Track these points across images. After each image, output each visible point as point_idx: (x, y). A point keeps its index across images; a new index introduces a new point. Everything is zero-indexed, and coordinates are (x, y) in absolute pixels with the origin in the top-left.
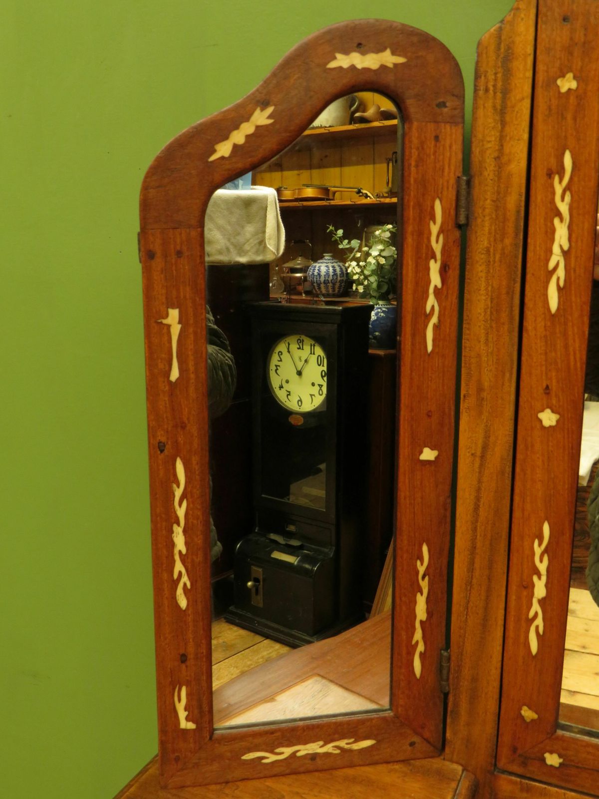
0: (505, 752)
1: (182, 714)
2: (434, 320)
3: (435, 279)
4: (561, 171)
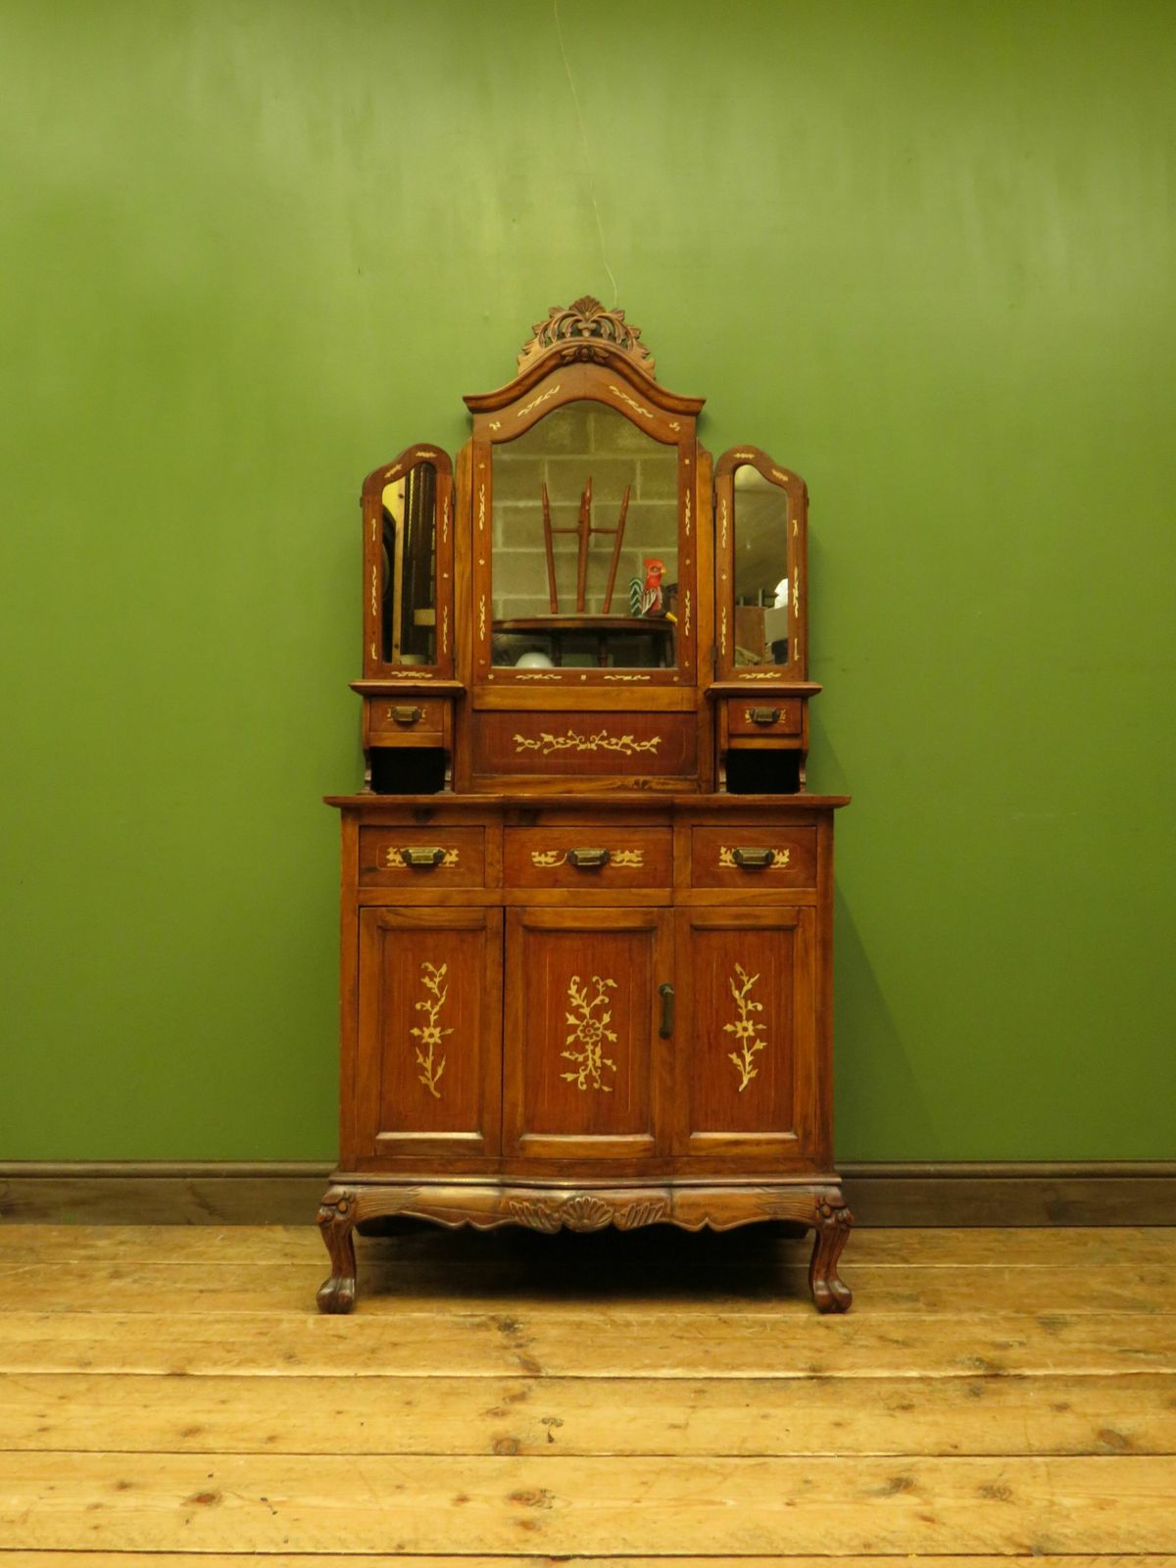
0: (475, 678)
1: (373, 654)
2: (446, 532)
3: (446, 520)
4: (482, 490)
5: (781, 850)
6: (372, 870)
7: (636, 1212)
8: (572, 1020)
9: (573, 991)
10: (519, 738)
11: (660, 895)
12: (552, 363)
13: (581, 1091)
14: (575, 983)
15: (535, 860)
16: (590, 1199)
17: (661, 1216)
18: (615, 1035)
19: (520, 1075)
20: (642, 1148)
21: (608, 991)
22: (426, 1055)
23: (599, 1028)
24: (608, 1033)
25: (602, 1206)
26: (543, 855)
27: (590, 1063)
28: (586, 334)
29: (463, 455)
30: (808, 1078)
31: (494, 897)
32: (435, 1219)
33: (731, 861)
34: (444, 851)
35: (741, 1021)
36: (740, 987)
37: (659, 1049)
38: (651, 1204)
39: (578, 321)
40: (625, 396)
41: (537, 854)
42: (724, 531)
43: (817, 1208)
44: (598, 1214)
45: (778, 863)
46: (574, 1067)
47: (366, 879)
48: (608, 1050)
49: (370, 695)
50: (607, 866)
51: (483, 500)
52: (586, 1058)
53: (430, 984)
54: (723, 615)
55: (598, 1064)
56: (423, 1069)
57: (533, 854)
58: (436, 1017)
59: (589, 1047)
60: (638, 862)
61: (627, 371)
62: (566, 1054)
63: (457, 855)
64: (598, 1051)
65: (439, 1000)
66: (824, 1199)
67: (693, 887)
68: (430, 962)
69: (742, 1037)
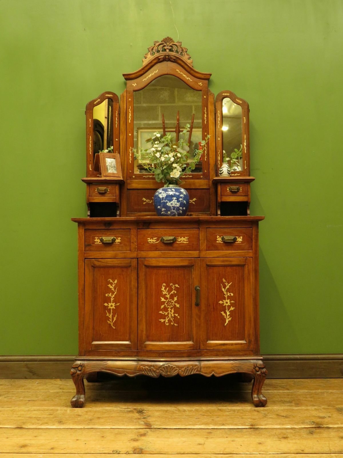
0: (128, 177)
1: (90, 168)
2: (117, 124)
3: (117, 120)
4: (130, 108)
5: (239, 236)
6: (89, 245)
7: (187, 370)
8: (163, 299)
9: (163, 289)
10: (144, 199)
11: (195, 253)
12: (155, 61)
13: (167, 325)
14: (164, 286)
15: (149, 241)
16: (170, 365)
17: (196, 372)
18: (179, 305)
19: (144, 320)
20: (189, 346)
21: (176, 289)
22: (110, 313)
23: (173, 303)
24: (176, 304)
25: (175, 367)
26: (152, 239)
27: (170, 315)
28: (168, 51)
29: (123, 96)
30: (250, 321)
31: (134, 255)
32: (114, 373)
33: (221, 241)
34: (116, 238)
35: (225, 299)
36: (225, 287)
37: (195, 310)
38: (193, 367)
39: (165, 46)
40: (182, 73)
41: (149, 239)
42: (219, 122)
43: (254, 368)
44: (173, 370)
45: (238, 241)
46: (164, 317)
47: (87, 249)
48: (176, 310)
49: (89, 183)
50: (175, 242)
51: (130, 112)
52: (168, 313)
53: (111, 287)
54: (219, 153)
55: (173, 316)
56: (108, 318)
57: (148, 239)
58: (113, 299)
59: (169, 310)
60: (187, 241)
61: (183, 64)
62: (161, 312)
63: (120, 240)
64: (173, 311)
65: (114, 293)
66: (256, 365)
67: (207, 251)
68: (111, 279)
69: (226, 306)
